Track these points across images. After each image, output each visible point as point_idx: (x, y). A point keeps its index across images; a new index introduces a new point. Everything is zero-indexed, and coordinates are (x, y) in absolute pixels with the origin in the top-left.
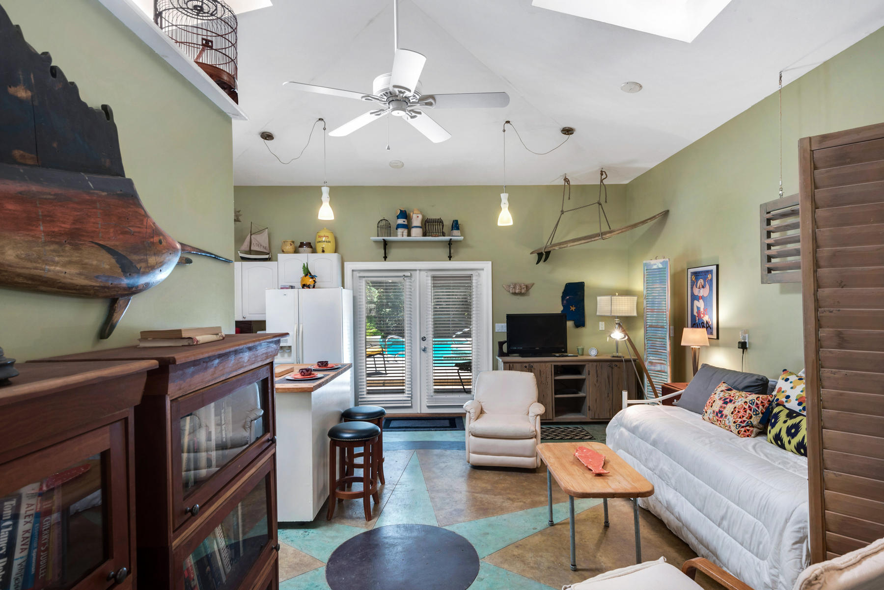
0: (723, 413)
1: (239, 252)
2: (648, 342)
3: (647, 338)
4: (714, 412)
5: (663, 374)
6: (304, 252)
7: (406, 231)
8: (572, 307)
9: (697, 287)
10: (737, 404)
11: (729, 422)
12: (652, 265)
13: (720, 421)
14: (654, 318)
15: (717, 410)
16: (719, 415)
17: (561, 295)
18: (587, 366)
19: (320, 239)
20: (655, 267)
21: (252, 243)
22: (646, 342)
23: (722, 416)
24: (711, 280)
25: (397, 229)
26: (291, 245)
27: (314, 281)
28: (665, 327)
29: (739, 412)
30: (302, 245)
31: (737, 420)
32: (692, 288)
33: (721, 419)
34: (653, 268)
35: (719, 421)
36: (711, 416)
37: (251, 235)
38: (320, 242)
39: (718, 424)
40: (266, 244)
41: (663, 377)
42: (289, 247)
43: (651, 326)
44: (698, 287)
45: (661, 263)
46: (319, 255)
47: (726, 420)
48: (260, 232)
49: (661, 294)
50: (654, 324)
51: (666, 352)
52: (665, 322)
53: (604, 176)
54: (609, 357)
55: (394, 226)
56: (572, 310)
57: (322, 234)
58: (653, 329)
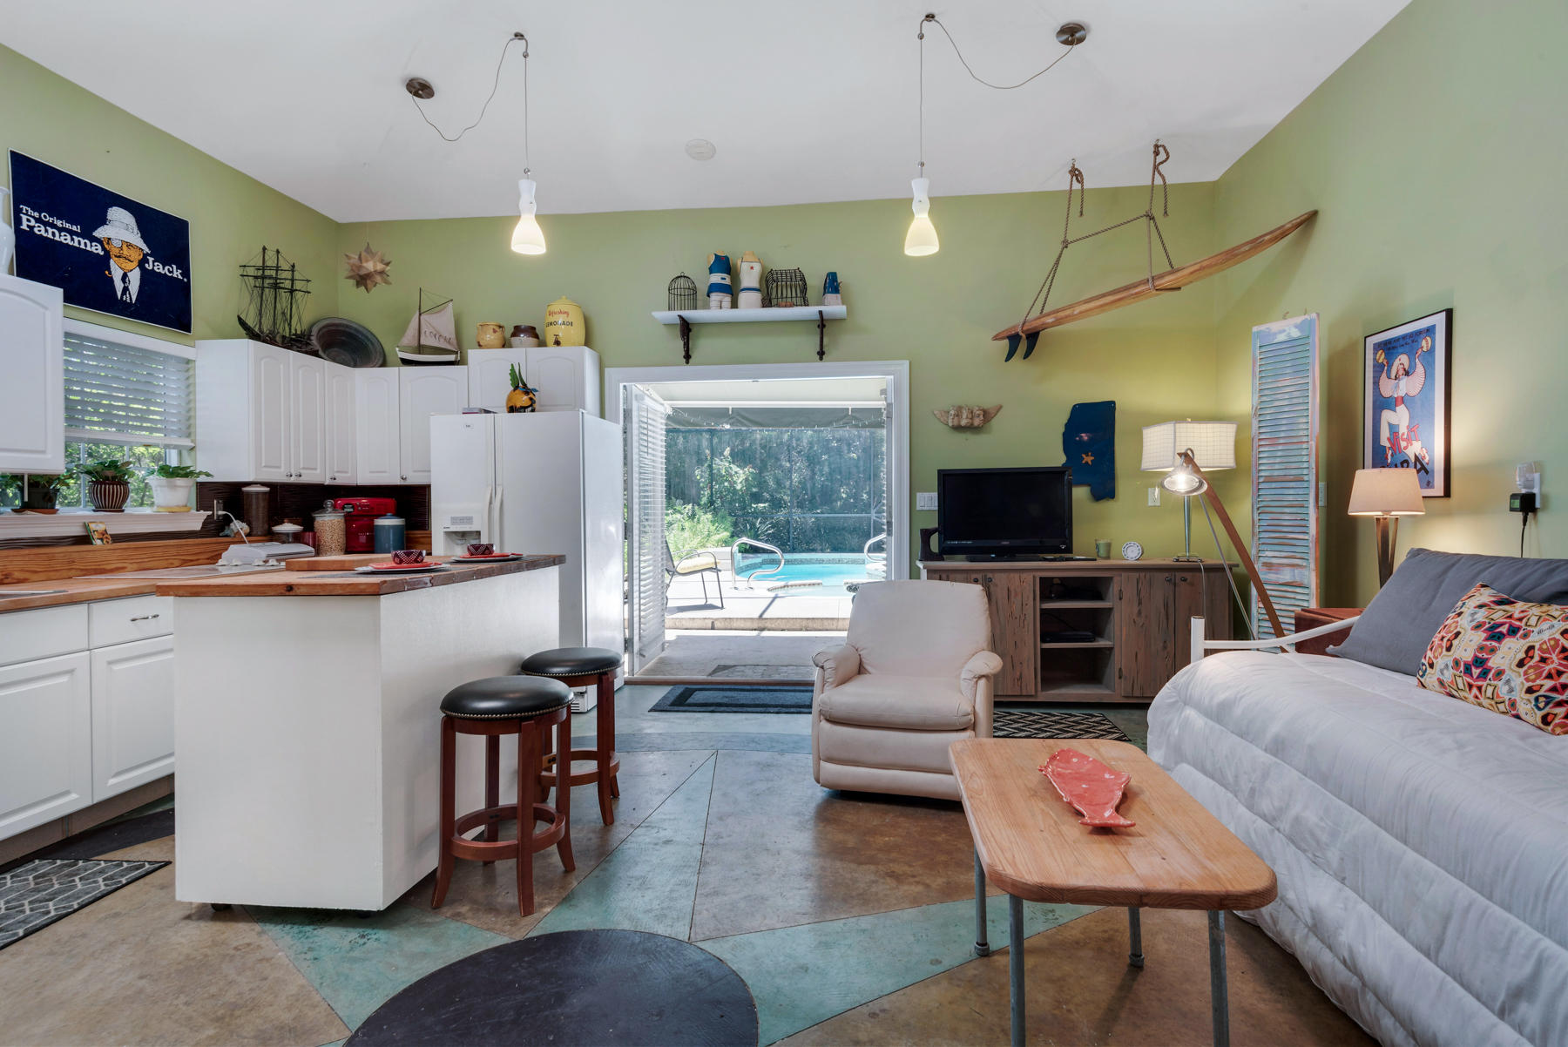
0: (1490, 664)
1: (397, 349)
2: (1263, 516)
3: (1258, 509)
4: (1457, 663)
5: (1298, 590)
6: (521, 345)
7: (727, 299)
8: (1087, 456)
9: (1389, 378)
10: (1534, 639)
11: (1511, 690)
12: (1275, 334)
13: (1479, 688)
14: (1278, 460)
15: (1468, 656)
16: (1476, 672)
17: (1062, 429)
18: (1116, 580)
19: (551, 319)
20: (1281, 338)
21: (422, 332)
22: (1256, 518)
23: (1484, 675)
24: (1431, 351)
25: (709, 296)
26: (495, 331)
27: (531, 399)
28: (1306, 478)
29: (1543, 660)
30: (517, 331)
31: (1538, 682)
32: (1376, 383)
33: (1480, 683)
34: (1276, 341)
35: (1475, 690)
36: (1448, 676)
37: (420, 314)
38: (551, 324)
39: (1471, 697)
40: (449, 332)
41: (1299, 597)
42: (490, 337)
43: (1269, 480)
44: (1393, 376)
45: (1296, 326)
46: (551, 350)
47: (1500, 684)
48: (437, 308)
49: (1295, 401)
50: (1276, 473)
51: (1306, 537)
52: (1305, 465)
53: (1162, 156)
54: (1169, 562)
55: (702, 288)
56: (1087, 463)
57: (555, 307)
58: (1274, 485)
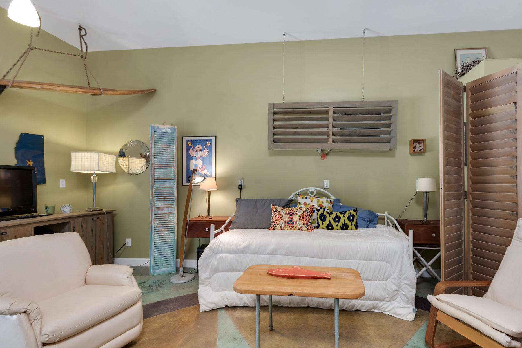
0: (293, 221)
2: (156, 191)
3: (154, 189)
4: (285, 222)
5: (170, 215)
8: (30, 161)
9: (194, 150)
10: (299, 214)
11: (300, 225)
12: (161, 129)
13: (292, 226)
14: (162, 172)
15: (287, 220)
16: (291, 223)
17: (15, 146)
20: (163, 131)
22: (154, 192)
23: (293, 223)
24: (211, 146)
28: (173, 179)
29: (303, 218)
31: (304, 222)
32: (188, 151)
33: (292, 225)
34: (161, 131)
35: (291, 227)
36: (283, 225)
39: (289, 229)
41: (170, 217)
43: (158, 179)
44: (195, 150)
45: (169, 128)
47: (297, 224)
49: (169, 153)
50: (162, 176)
51: (173, 198)
52: (173, 174)
53: (83, 33)
56: (29, 165)
58: (161, 180)
